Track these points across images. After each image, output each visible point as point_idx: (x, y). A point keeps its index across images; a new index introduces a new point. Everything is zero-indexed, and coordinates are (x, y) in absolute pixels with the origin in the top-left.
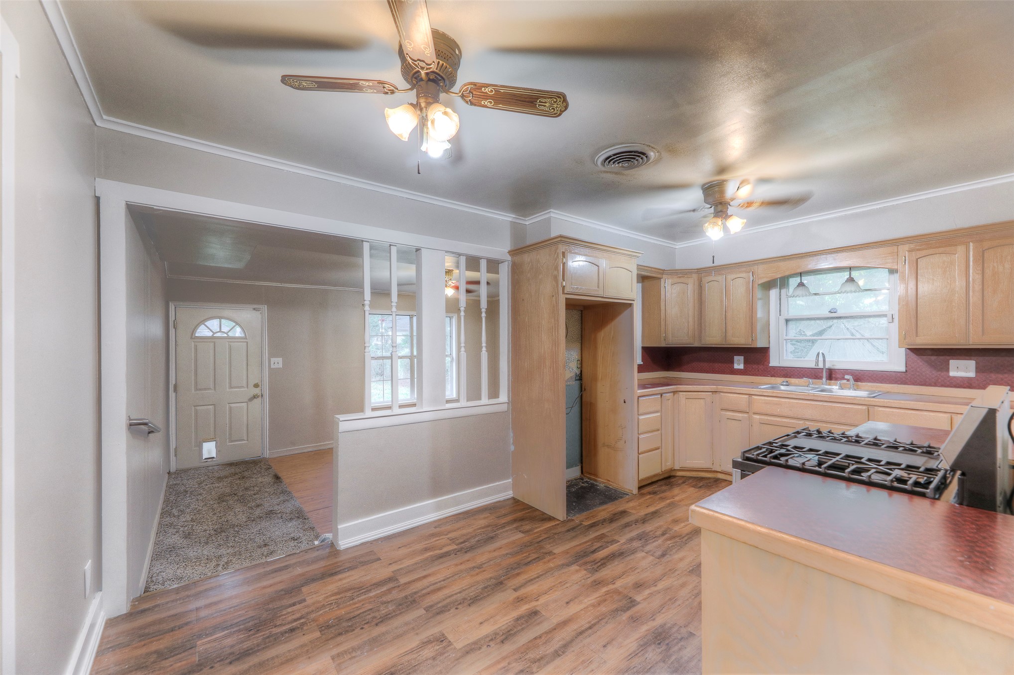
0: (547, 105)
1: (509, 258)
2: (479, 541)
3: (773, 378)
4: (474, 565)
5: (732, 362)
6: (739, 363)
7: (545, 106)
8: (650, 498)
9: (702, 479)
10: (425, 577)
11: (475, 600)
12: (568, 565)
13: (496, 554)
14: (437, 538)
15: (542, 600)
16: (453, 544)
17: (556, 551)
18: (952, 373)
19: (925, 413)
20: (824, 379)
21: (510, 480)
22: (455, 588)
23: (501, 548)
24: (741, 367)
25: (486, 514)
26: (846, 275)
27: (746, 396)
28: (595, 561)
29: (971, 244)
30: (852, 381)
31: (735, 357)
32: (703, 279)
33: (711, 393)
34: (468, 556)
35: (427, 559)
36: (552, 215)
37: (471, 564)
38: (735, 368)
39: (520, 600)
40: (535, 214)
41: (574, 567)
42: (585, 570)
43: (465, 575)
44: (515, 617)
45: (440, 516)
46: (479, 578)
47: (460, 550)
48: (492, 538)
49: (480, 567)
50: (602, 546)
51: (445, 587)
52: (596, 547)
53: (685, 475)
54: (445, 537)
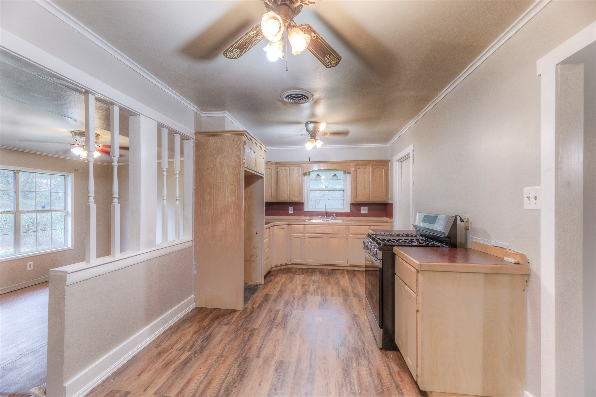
0: (330, 59)
1: (194, 137)
2: (202, 342)
3: (306, 217)
4: (215, 357)
5: (288, 210)
6: (291, 211)
7: (329, 59)
8: (272, 284)
9: (283, 269)
10: (188, 382)
11: (242, 375)
12: (270, 330)
13: (223, 344)
14: (167, 354)
15: (277, 353)
16: (185, 352)
17: (256, 327)
18: (362, 212)
19: (363, 226)
20: (326, 216)
21: (193, 296)
22: (220, 377)
23: (222, 339)
24: (292, 212)
25: (187, 325)
26: (333, 173)
27: (303, 226)
28: (280, 323)
29: (371, 166)
30: (335, 216)
31: (289, 207)
32: (279, 168)
33: (287, 225)
34: (205, 354)
35: (174, 371)
36: (226, 115)
37: (214, 358)
38: (289, 213)
39: (266, 360)
40: (213, 111)
41: (274, 331)
42: (280, 329)
43: (217, 366)
44: (273, 371)
45: (152, 338)
46: (229, 362)
47: (195, 353)
48: (210, 336)
49: (221, 356)
50: (275, 315)
51: (211, 380)
52: (273, 316)
53: (275, 270)
54: (172, 350)
